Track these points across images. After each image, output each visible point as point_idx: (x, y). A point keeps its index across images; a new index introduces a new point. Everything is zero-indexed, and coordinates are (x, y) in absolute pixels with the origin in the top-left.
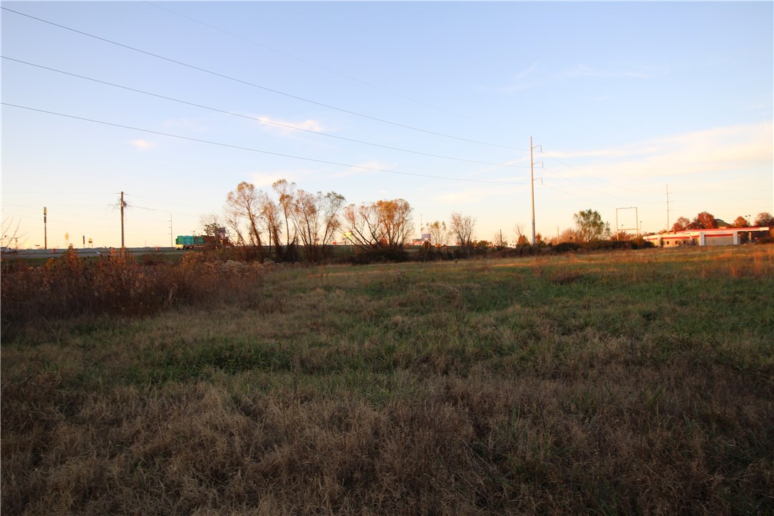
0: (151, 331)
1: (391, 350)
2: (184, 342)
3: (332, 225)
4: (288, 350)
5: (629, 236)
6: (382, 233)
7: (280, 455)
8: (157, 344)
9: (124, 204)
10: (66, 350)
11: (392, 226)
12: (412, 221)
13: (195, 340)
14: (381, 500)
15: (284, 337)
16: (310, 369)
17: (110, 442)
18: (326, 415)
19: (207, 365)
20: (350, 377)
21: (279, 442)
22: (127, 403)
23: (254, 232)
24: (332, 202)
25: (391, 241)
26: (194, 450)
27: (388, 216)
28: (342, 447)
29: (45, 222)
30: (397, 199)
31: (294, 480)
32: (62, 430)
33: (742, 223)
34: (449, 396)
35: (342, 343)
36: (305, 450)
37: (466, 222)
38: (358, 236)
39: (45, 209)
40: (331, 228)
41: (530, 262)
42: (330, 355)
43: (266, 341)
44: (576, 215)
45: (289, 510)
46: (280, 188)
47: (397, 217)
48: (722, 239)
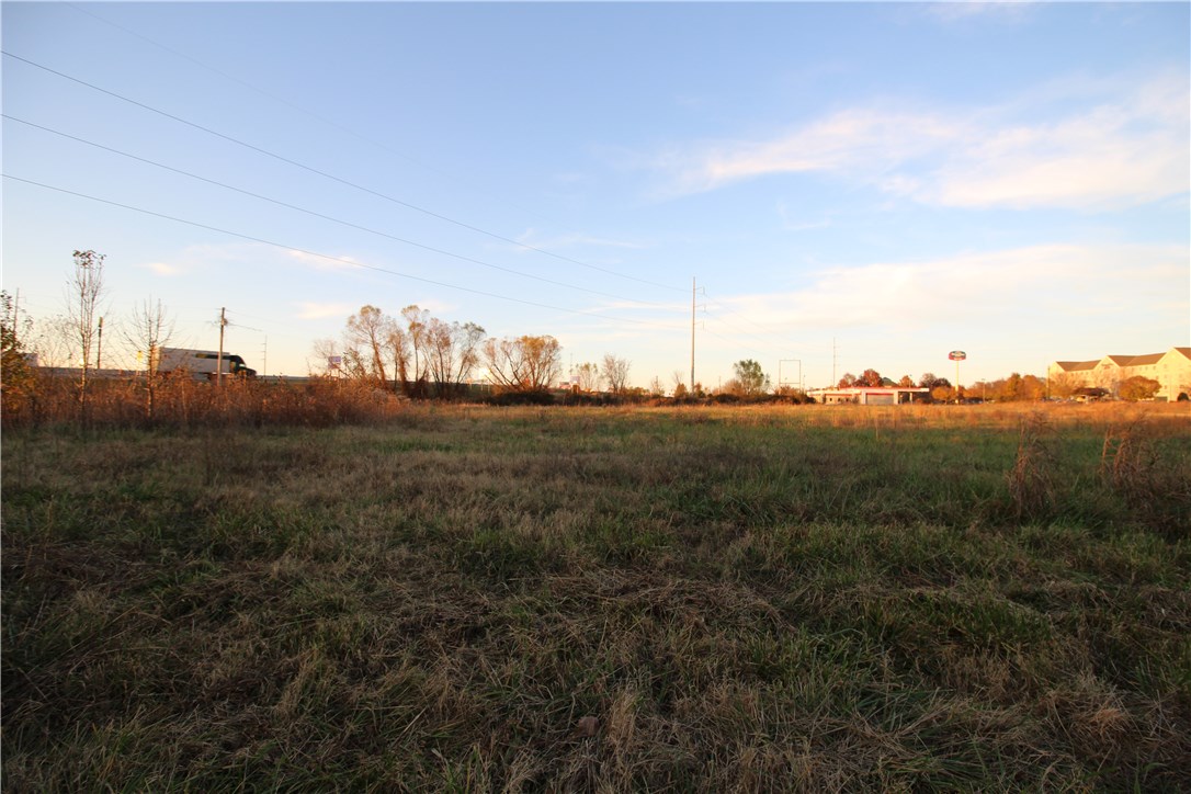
3: (469, 360)
5: (794, 390)
6: (526, 373)
9: (225, 322)
11: (537, 366)
12: (560, 361)
23: (378, 362)
24: (470, 335)
27: (534, 354)
30: (545, 335)
37: (620, 365)
38: (498, 374)
40: (467, 364)
41: (686, 409)
44: (736, 365)
46: (411, 314)
47: (542, 356)
48: (883, 398)
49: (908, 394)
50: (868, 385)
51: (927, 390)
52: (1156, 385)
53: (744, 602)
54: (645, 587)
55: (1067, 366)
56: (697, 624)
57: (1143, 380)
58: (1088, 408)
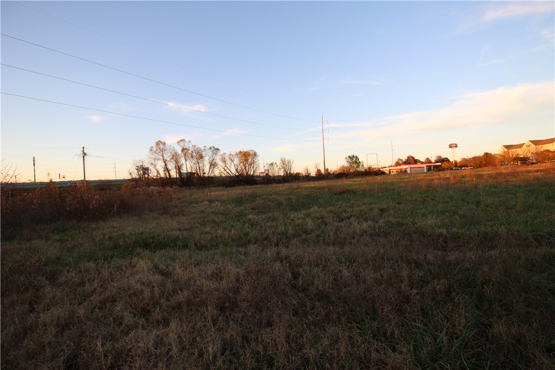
0: (103, 229)
1: (246, 234)
2: (124, 235)
3: (213, 165)
4: (187, 237)
5: (373, 169)
6: (242, 169)
7: (182, 297)
8: (107, 237)
9: (85, 154)
10: (50, 242)
11: (247, 165)
12: (258, 162)
13: (131, 234)
14: (240, 317)
15: (185, 229)
16: (200, 247)
17: (78, 296)
18: (209, 272)
19: (138, 248)
20: (223, 251)
21: (181, 290)
22: (89, 273)
23: (167, 169)
24: (212, 152)
25: (247, 173)
26: (130, 297)
27: (245, 160)
28: (218, 290)
29: (34, 166)
30: (250, 150)
31: (191, 310)
32: (47, 291)
33: (428, 161)
34: (279, 258)
35: (219, 231)
36: (197, 293)
37: (288, 162)
38: (228, 171)
39: (34, 158)
40: (212, 167)
41: (323, 183)
42: (212, 239)
43: (174, 232)
44: (346, 158)
45: (187, 327)
46: (182, 144)
47: (250, 160)
48: (419, 169)
49: (431, 166)
50: (409, 164)
51: (440, 164)
55: (508, 147)
57: (548, 151)
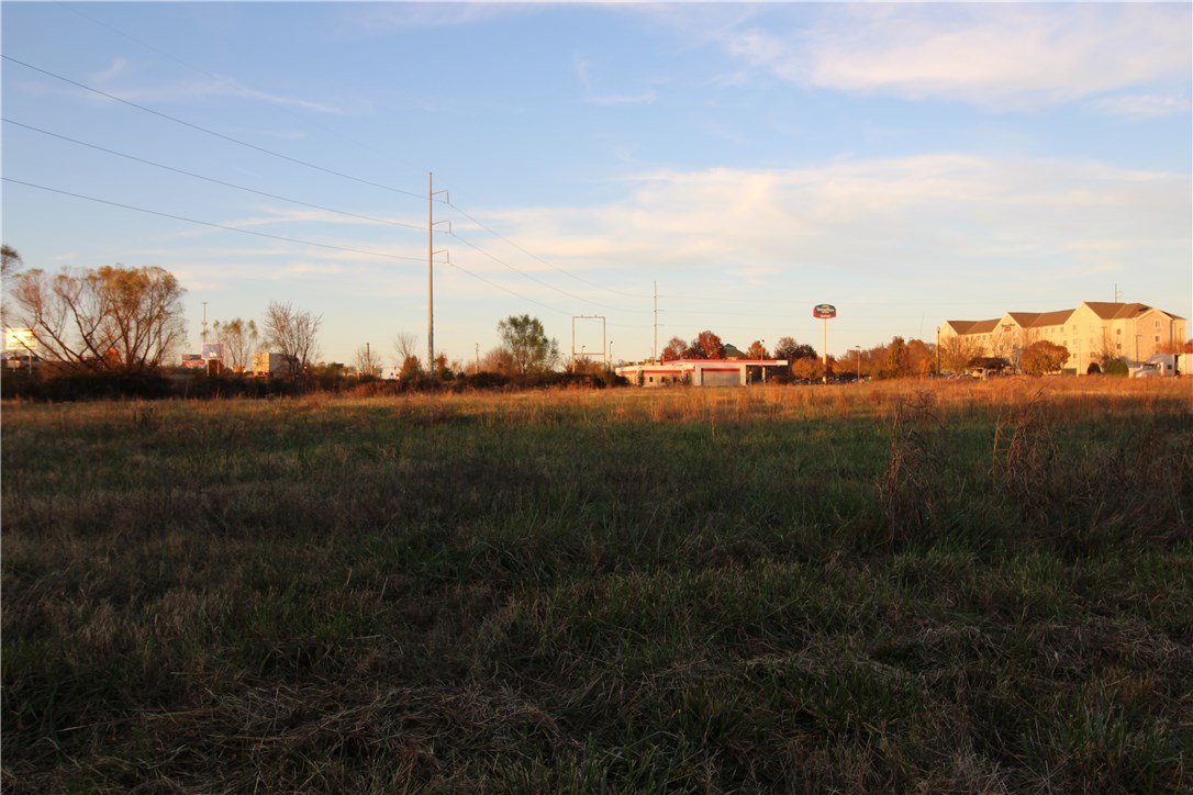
6: (110, 337)
11: (133, 324)
12: (180, 315)
25: (131, 355)
27: (126, 303)
30: (149, 265)
33: (758, 351)
37: (299, 324)
38: (49, 340)
44: (503, 324)
47: (146, 304)
48: (725, 375)
49: (759, 369)
50: (704, 356)
51: (785, 363)
52: (1063, 353)
53: (502, 713)
54: (333, 709)
55: (961, 327)
56: (421, 760)
57: (1049, 345)
58: (986, 387)
